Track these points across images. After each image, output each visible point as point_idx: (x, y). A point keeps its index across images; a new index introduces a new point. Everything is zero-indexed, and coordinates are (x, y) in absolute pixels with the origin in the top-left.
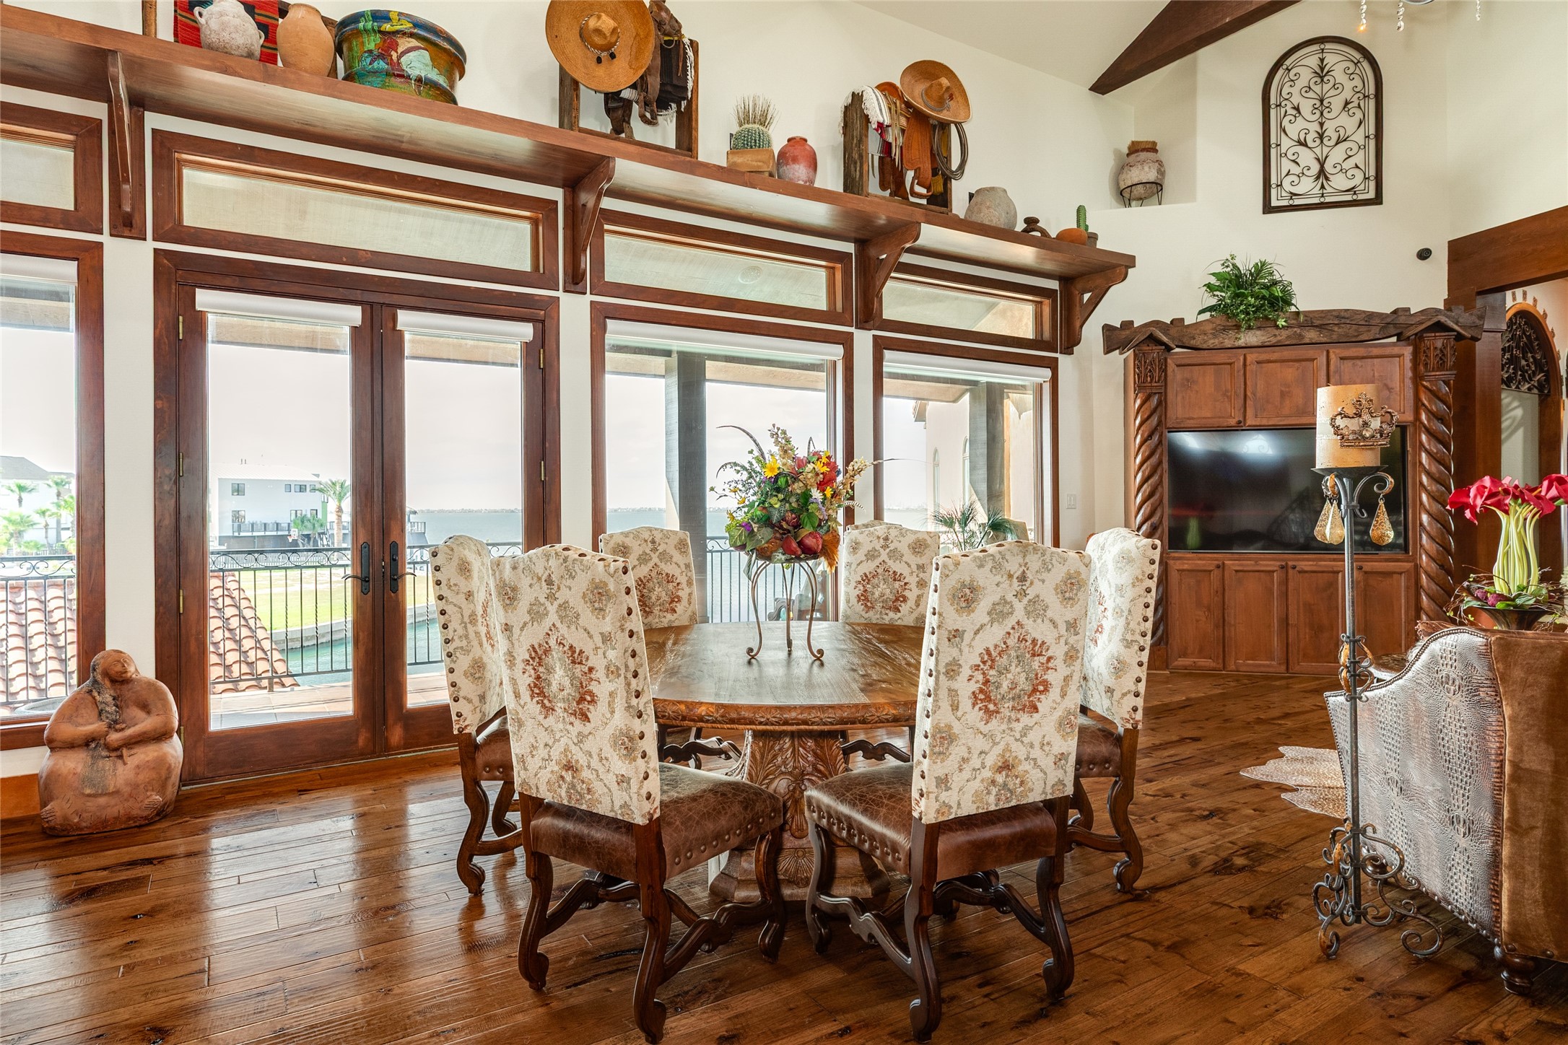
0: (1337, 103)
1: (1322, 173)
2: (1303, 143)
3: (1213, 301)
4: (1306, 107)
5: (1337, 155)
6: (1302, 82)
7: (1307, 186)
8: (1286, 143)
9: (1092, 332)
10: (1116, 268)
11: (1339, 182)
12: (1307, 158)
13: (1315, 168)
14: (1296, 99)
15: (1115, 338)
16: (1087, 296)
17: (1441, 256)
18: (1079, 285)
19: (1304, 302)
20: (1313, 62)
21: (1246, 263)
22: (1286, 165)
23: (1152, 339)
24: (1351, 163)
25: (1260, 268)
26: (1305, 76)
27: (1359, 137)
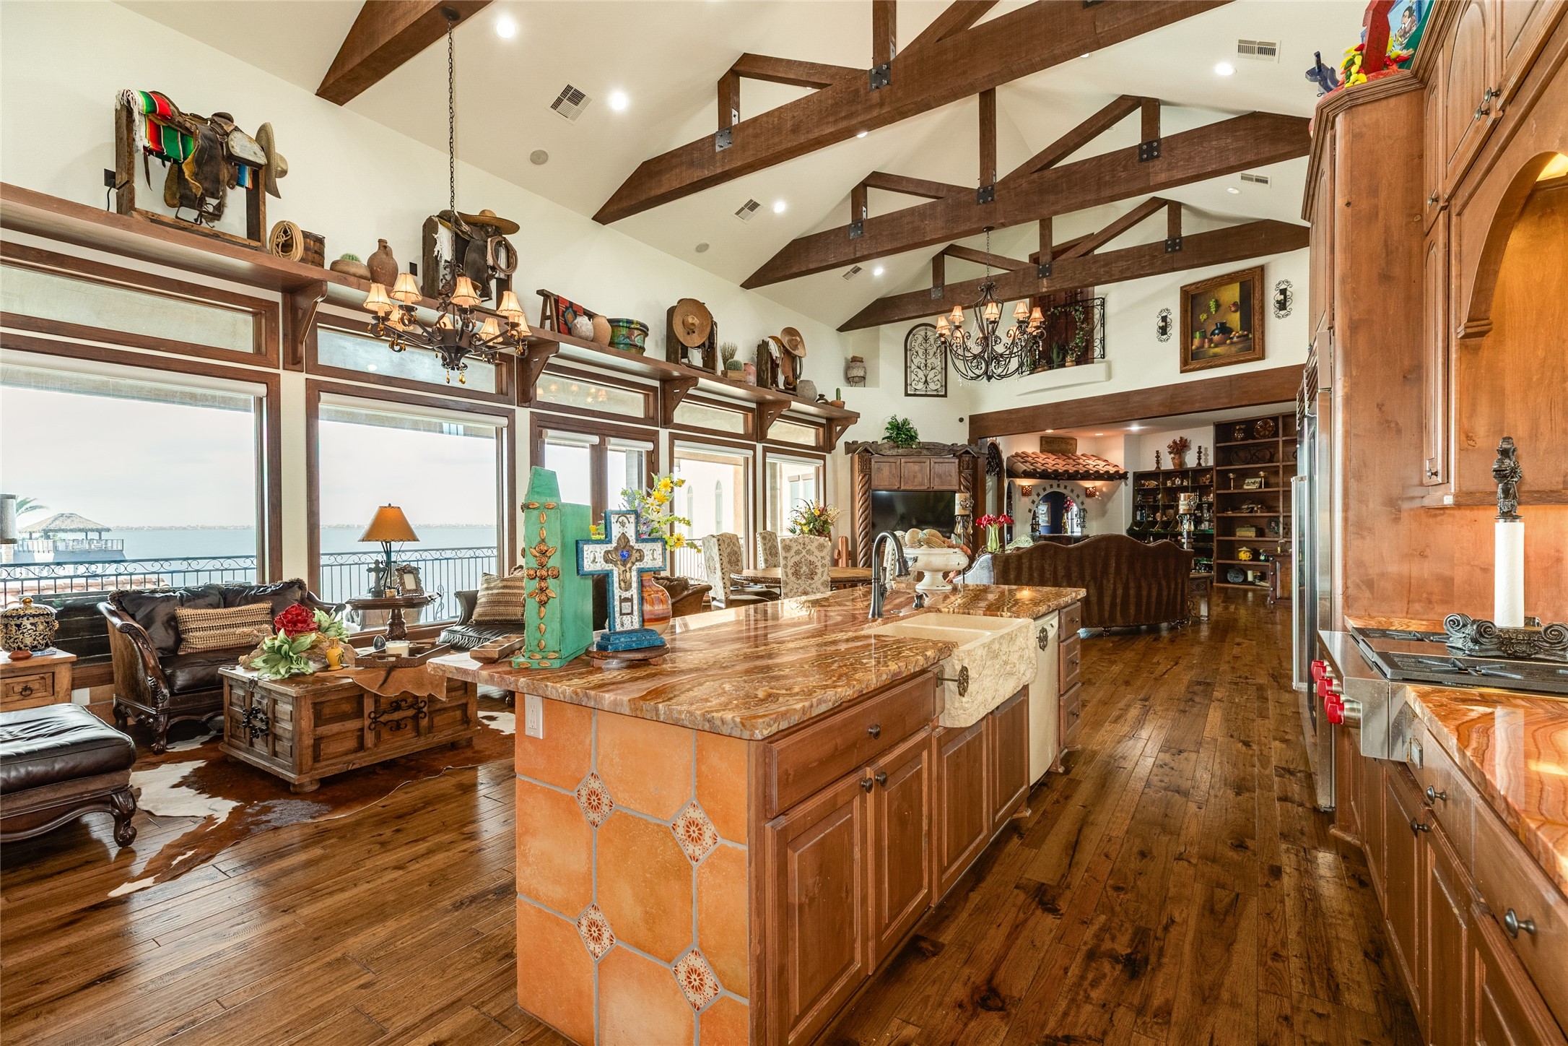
0: (931, 353)
1: (926, 382)
2: (919, 368)
3: (888, 435)
4: (920, 353)
5: (931, 375)
6: (919, 341)
7: (921, 386)
8: (913, 367)
9: (840, 444)
10: (852, 418)
11: (932, 386)
12: (921, 374)
13: (924, 379)
14: (917, 348)
15: (850, 448)
16: (838, 428)
17: (967, 421)
18: (835, 423)
19: (922, 438)
20: (923, 333)
21: (900, 420)
22: (914, 376)
23: (866, 450)
24: (935, 379)
25: (905, 422)
26: (920, 339)
27: (939, 368)
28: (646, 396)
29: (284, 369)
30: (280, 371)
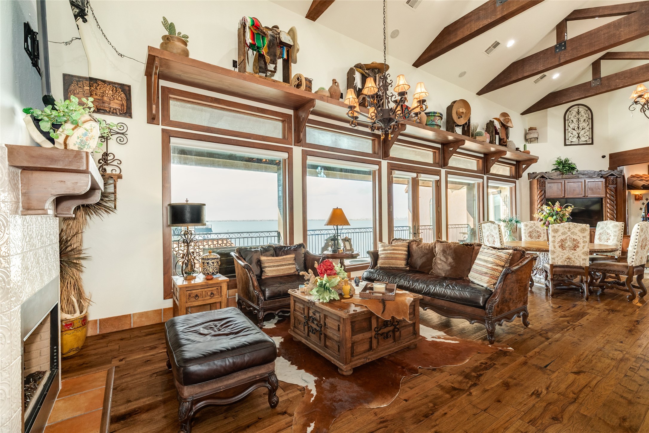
0: (582, 120)
1: (579, 137)
2: (574, 129)
3: (555, 168)
4: (575, 121)
5: (582, 132)
6: (573, 115)
7: (575, 140)
8: (570, 129)
9: (525, 174)
10: (533, 160)
11: (583, 139)
12: (575, 133)
13: (577, 135)
14: (572, 119)
15: (531, 176)
16: (524, 166)
17: (608, 157)
18: (522, 163)
19: (579, 168)
20: (576, 110)
21: (563, 159)
22: (570, 134)
23: (542, 177)
24: (586, 134)
25: (566, 161)
26: (574, 113)
27: (588, 128)
28: (434, 153)
29: (294, 145)
30: (293, 147)
